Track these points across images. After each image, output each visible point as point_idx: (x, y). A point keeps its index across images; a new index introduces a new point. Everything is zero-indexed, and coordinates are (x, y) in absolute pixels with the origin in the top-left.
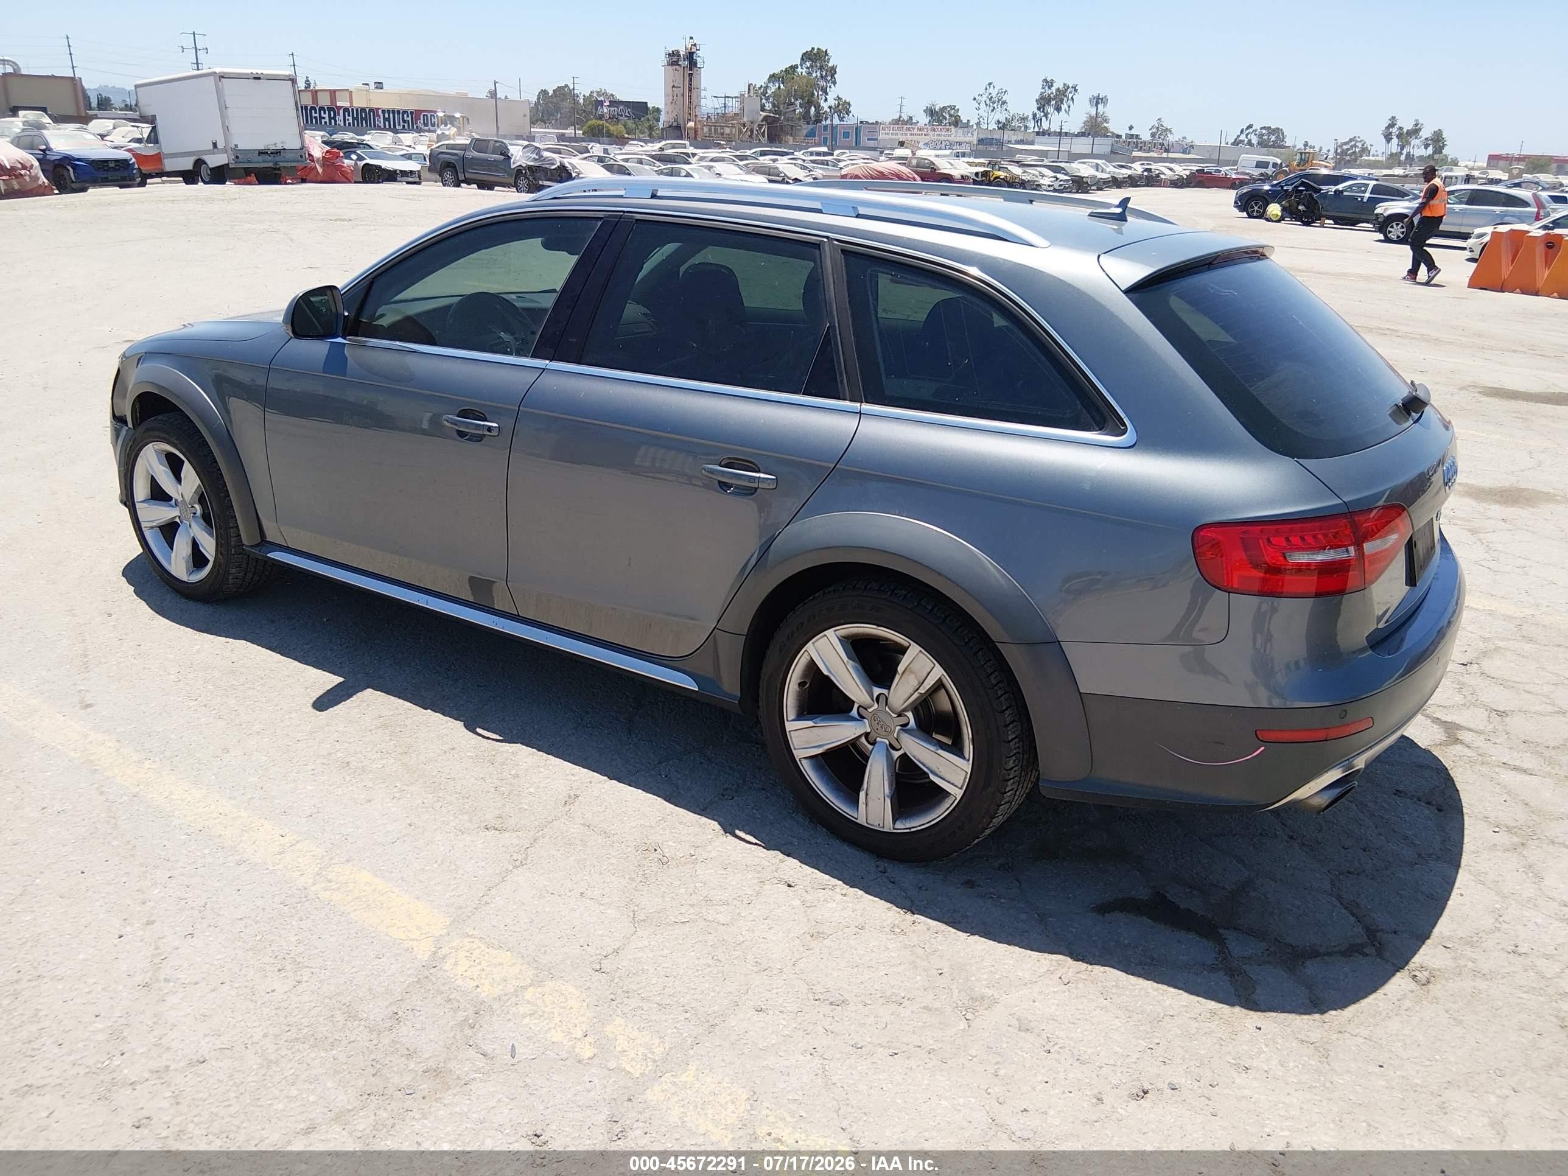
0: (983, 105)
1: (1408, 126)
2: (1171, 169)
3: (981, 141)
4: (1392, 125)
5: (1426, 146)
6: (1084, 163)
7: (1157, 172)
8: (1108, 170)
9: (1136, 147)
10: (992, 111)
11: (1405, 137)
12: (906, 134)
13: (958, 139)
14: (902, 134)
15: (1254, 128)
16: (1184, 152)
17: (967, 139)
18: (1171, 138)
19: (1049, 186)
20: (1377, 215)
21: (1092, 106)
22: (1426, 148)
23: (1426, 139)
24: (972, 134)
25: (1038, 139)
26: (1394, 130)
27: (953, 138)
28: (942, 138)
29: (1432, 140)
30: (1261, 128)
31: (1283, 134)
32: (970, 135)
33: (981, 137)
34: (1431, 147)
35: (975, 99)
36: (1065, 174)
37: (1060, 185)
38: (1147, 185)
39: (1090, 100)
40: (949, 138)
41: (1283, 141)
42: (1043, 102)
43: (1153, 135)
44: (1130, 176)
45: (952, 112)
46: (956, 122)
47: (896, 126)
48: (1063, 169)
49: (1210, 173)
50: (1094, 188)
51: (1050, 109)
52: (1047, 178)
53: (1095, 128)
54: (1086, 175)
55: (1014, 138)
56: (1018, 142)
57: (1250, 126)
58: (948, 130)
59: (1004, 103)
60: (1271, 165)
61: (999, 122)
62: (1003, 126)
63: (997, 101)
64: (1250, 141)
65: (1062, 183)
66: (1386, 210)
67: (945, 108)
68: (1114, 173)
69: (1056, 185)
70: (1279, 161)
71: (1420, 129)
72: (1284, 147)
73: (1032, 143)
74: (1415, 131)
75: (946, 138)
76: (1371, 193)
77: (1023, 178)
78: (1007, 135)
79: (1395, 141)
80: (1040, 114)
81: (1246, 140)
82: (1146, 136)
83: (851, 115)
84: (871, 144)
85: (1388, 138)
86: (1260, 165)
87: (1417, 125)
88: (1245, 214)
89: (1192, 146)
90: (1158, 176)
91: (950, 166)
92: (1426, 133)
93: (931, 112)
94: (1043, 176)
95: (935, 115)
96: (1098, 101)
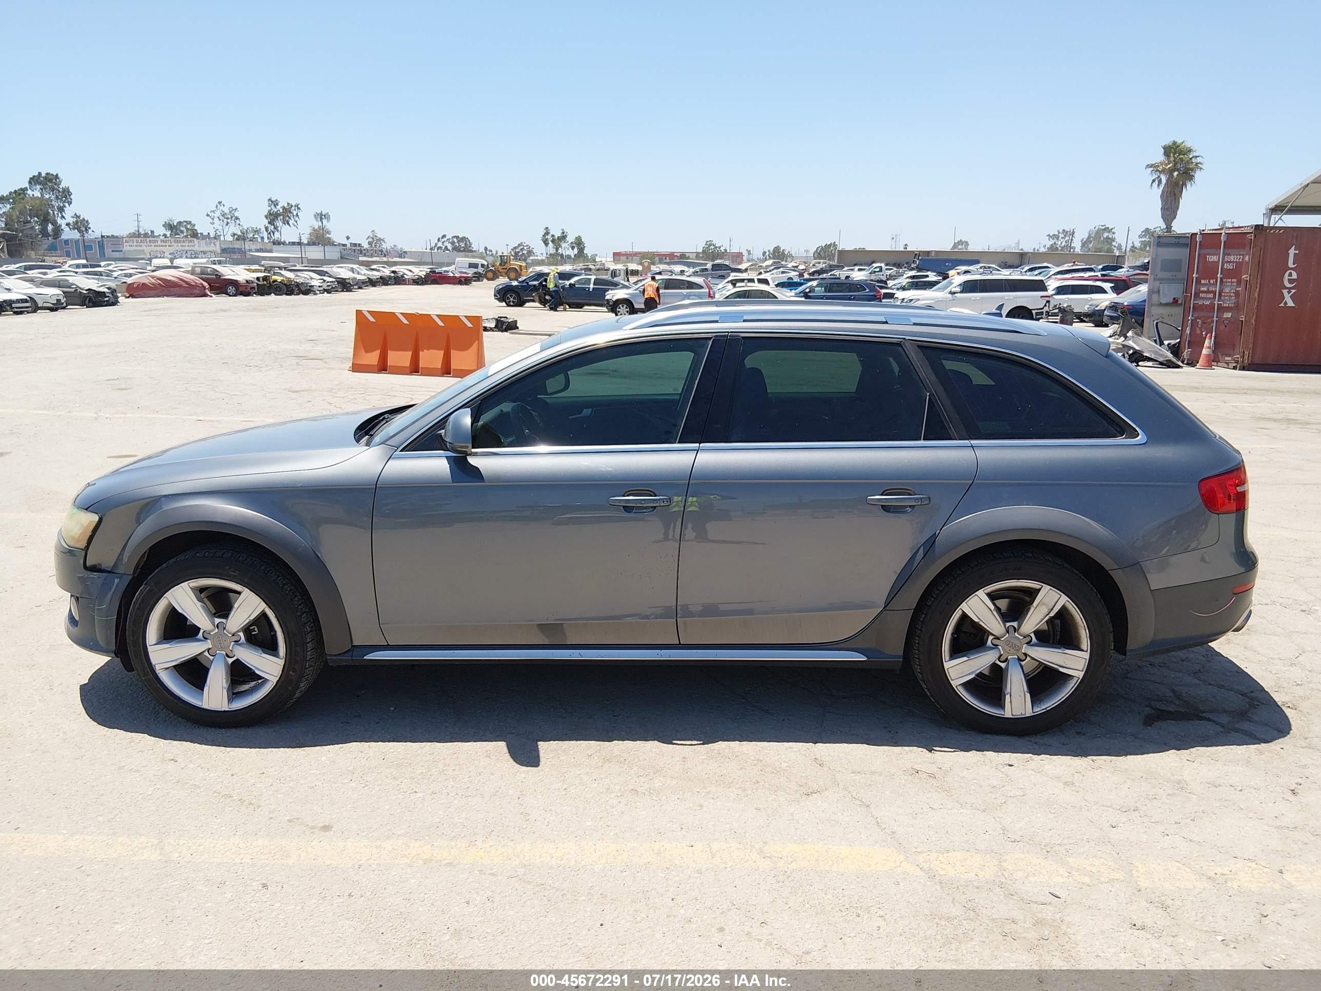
0: (216, 220)
1: (558, 234)
2: (411, 271)
3: (224, 251)
4: (547, 233)
5: (573, 248)
6: (342, 267)
7: (402, 274)
8: (363, 273)
9: (361, 253)
10: (227, 225)
11: (559, 241)
12: (151, 246)
13: (202, 249)
14: (146, 246)
15: (447, 237)
16: (400, 257)
17: (211, 249)
18: (387, 246)
19: (319, 286)
20: (608, 300)
21: (317, 220)
22: (573, 249)
23: (572, 243)
24: (215, 245)
25: (275, 247)
26: (549, 237)
27: (196, 248)
28: (186, 248)
29: (575, 243)
30: (452, 237)
31: (469, 241)
32: (212, 245)
33: (224, 246)
34: (576, 249)
35: (208, 215)
36: (330, 277)
37: (328, 286)
38: (396, 284)
39: (315, 216)
40: (193, 248)
41: (470, 246)
42: (272, 217)
43: (370, 243)
44: (381, 277)
45: (189, 226)
46: (195, 235)
47: (140, 239)
48: (326, 272)
49: (441, 273)
50: (355, 287)
51: (279, 223)
52: (316, 281)
53: (320, 238)
54: (347, 277)
55: (253, 247)
56: (257, 251)
57: (444, 236)
58: (191, 241)
59: (237, 218)
60: (480, 266)
61: (234, 235)
62: (241, 238)
63: (230, 217)
64: (446, 247)
65: (329, 284)
66: (613, 296)
67: (180, 223)
68: (369, 275)
69: (325, 286)
70: (485, 263)
71: (566, 236)
72: (473, 251)
73: (271, 251)
74: (563, 237)
75: (190, 248)
76: (594, 285)
77: (298, 281)
78: (248, 245)
79: (551, 244)
80: (271, 228)
81: (444, 247)
82: (366, 245)
83: (90, 231)
84: (117, 255)
85: (546, 243)
86: (472, 266)
87: (563, 233)
88: (504, 304)
89: (405, 252)
90: (402, 276)
91: (233, 273)
92: (571, 238)
93: (170, 226)
94: (312, 278)
95: (173, 228)
96: (321, 216)
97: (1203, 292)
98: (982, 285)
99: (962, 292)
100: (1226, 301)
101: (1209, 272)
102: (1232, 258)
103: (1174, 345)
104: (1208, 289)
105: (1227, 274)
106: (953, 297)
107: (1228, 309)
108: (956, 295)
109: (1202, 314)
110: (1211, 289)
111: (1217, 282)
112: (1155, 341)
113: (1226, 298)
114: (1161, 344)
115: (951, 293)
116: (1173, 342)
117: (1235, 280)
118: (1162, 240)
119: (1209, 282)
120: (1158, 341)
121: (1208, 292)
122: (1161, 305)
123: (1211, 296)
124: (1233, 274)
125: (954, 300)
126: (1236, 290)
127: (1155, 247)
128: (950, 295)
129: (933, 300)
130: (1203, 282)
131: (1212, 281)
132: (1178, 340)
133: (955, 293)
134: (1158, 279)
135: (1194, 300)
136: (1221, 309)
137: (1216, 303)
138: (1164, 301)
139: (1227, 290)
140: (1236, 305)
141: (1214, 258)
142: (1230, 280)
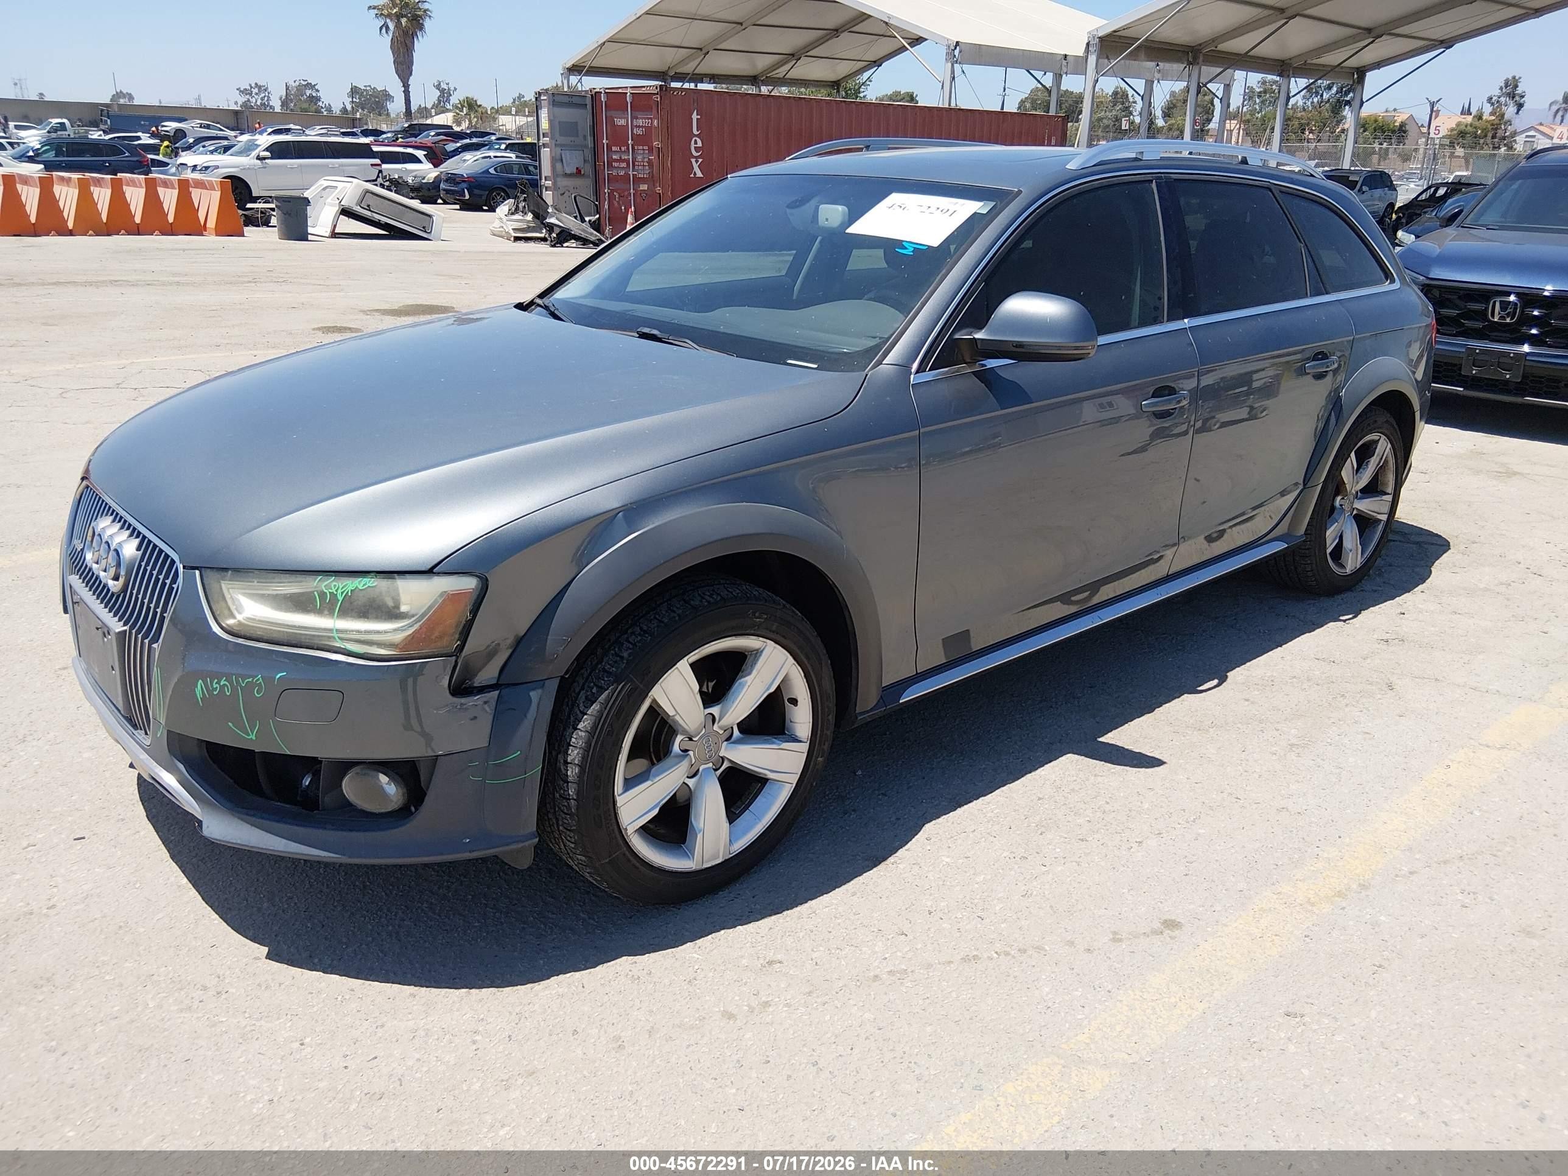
97: (616, 161)
98: (296, 149)
99: (271, 158)
100: (640, 171)
101: (618, 137)
102: (640, 122)
103: (595, 222)
104: (620, 157)
105: (638, 140)
106: (262, 163)
107: (643, 180)
108: (266, 161)
109: (617, 186)
110: (623, 158)
111: (628, 148)
112: (576, 217)
113: (640, 167)
114: (583, 221)
115: (258, 158)
116: (593, 218)
117: (646, 148)
118: (557, 98)
119: (620, 149)
120: (579, 218)
121: (620, 160)
122: (566, 175)
123: (624, 165)
124: (643, 140)
125: (265, 168)
126: (649, 159)
127: (551, 107)
128: (259, 161)
129: (238, 167)
130: (614, 149)
131: (623, 149)
132: (598, 216)
133: (265, 158)
134: (561, 145)
135: (608, 171)
136: (637, 180)
137: (630, 173)
138: (568, 172)
139: (639, 158)
140: (651, 174)
141: (622, 122)
142: (641, 147)
